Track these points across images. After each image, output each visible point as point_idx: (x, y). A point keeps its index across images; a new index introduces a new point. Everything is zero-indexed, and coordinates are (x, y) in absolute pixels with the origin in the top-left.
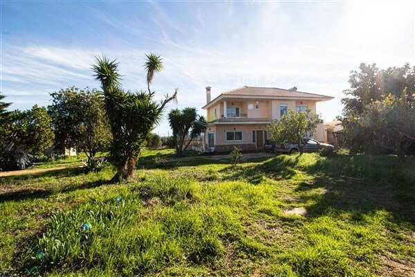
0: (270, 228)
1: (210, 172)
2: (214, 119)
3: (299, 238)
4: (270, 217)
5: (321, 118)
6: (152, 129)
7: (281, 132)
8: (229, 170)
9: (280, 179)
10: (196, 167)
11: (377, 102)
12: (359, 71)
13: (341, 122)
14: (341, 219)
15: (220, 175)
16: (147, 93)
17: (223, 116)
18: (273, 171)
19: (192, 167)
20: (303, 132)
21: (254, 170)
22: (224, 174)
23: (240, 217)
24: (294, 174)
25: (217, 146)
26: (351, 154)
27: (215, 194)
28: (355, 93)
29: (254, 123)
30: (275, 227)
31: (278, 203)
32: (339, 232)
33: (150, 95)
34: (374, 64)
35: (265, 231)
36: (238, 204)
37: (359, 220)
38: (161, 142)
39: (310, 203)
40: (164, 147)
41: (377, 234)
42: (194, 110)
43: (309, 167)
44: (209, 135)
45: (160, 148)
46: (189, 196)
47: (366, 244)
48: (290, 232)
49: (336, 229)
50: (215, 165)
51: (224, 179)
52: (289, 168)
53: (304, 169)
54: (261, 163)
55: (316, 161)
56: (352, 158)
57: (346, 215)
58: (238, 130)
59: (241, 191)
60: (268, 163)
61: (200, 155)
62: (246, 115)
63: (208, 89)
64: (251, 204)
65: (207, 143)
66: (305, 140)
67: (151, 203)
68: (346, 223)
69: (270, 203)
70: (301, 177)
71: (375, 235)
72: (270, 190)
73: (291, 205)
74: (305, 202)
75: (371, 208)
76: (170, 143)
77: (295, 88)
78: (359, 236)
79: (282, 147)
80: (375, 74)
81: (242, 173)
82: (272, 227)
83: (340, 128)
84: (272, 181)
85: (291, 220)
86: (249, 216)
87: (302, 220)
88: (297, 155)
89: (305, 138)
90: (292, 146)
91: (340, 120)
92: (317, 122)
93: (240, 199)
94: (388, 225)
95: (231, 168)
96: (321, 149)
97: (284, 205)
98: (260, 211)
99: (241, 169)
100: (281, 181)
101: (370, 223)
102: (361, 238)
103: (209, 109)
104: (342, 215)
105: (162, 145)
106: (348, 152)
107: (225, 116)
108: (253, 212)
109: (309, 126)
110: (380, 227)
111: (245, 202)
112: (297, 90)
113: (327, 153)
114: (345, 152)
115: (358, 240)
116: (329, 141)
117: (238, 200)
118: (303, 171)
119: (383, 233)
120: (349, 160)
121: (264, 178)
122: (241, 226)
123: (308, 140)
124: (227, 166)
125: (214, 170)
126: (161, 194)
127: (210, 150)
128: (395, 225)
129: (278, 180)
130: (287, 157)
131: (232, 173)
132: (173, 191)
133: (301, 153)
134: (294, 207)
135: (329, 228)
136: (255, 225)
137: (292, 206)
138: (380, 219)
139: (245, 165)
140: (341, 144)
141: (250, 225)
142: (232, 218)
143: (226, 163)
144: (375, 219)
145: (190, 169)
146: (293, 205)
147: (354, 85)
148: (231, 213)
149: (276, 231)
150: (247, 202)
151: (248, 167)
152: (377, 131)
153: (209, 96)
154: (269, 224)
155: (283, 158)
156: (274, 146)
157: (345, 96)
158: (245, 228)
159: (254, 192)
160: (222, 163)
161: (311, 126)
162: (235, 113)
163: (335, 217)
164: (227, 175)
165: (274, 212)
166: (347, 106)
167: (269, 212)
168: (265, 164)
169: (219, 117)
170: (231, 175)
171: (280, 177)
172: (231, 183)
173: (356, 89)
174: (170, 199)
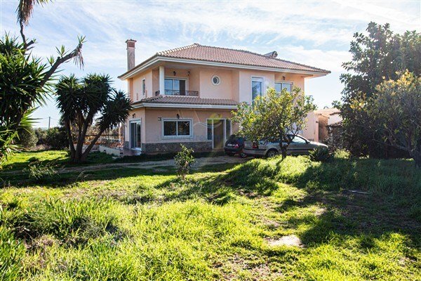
0: (252, 266)
1: (141, 188)
2: (141, 97)
3: (294, 277)
4: (249, 252)
5: (314, 103)
6: (30, 112)
7: (255, 123)
8: (173, 184)
9: (256, 196)
10: (113, 181)
11: (391, 81)
12: (367, 34)
13: (339, 111)
14: (348, 247)
15: (159, 194)
16: (19, 42)
17: (157, 93)
18: (243, 185)
19: (105, 182)
20: (288, 123)
21: (214, 183)
22: (164, 191)
23: (204, 255)
24: (275, 188)
25: (147, 146)
26: (351, 158)
27: (157, 224)
28: (360, 68)
29: (210, 106)
30: (258, 265)
31: (259, 231)
32: (347, 265)
33: (26, 46)
34: (387, 25)
35: (245, 272)
36: (198, 236)
37: (370, 247)
38: (34, 139)
39: (303, 228)
40: (41, 147)
41: (394, 263)
42: (105, 80)
43: (296, 177)
44: (133, 125)
45: (32, 149)
46: (111, 228)
47: (382, 277)
48: (280, 270)
49: (342, 260)
50: (148, 178)
51: (167, 199)
52: (268, 180)
53: (289, 181)
54: (224, 173)
55: (305, 169)
56: (355, 164)
57: (353, 242)
58: (182, 119)
59: (200, 217)
60: (235, 172)
61: (116, 161)
62: (197, 93)
63: (131, 44)
64: (218, 235)
65: (128, 138)
66: (289, 136)
67: (40, 244)
68: (354, 252)
69: (246, 232)
70: (287, 191)
71: (393, 265)
72: (244, 213)
73: (276, 232)
74: (295, 227)
75: (383, 230)
76: (53, 140)
77: (275, 54)
78: (373, 267)
79: (256, 147)
80: (388, 40)
81: (195, 189)
82: (254, 266)
83: (337, 119)
84: (244, 199)
85: (281, 254)
86: (218, 253)
87: (295, 252)
88: (278, 160)
89: (290, 133)
90: (270, 146)
91: (338, 107)
92: (308, 108)
93: (200, 228)
94: (407, 251)
95: (176, 181)
96: (312, 150)
97: (267, 233)
98: (234, 245)
99: (193, 182)
100: (256, 200)
101: (384, 250)
102: (376, 270)
103: (131, 80)
104: (348, 242)
105: (38, 144)
106: (348, 155)
107: (162, 93)
108: (224, 245)
109: (296, 114)
110: (397, 254)
111: (208, 233)
112: (277, 58)
113: (321, 155)
114: (343, 154)
115: (371, 273)
116: (321, 138)
117: (197, 229)
118: (288, 183)
119: (402, 262)
120: (351, 166)
121: (232, 194)
122: (207, 268)
123: (294, 136)
124: (168, 178)
125: (147, 185)
126: (57, 228)
127: (133, 152)
128: (415, 250)
129: (252, 197)
130: (263, 163)
131: (179, 189)
132: (79, 223)
133: (284, 156)
134: (282, 235)
135: (333, 260)
136: (229, 264)
137: (279, 234)
138: (397, 243)
139: (198, 176)
140: (337, 143)
141: (221, 265)
142: (192, 258)
143: (165, 174)
144: (390, 244)
145: (103, 185)
146: (281, 232)
147: (358, 56)
148: (190, 250)
149: (260, 271)
150: (211, 232)
151: (204, 180)
152: (388, 124)
153: (131, 57)
154: (250, 262)
155: (257, 164)
156: (242, 146)
157: (345, 72)
158: (214, 271)
159: (222, 217)
160: (159, 174)
161: (299, 114)
162: (178, 88)
163: (339, 245)
164: (171, 193)
165: (255, 244)
166: (349, 86)
167: (247, 245)
168: (230, 173)
169: (150, 95)
170: (177, 193)
171: (255, 193)
172: (179, 205)
173: (360, 62)
174: (75, 236)
